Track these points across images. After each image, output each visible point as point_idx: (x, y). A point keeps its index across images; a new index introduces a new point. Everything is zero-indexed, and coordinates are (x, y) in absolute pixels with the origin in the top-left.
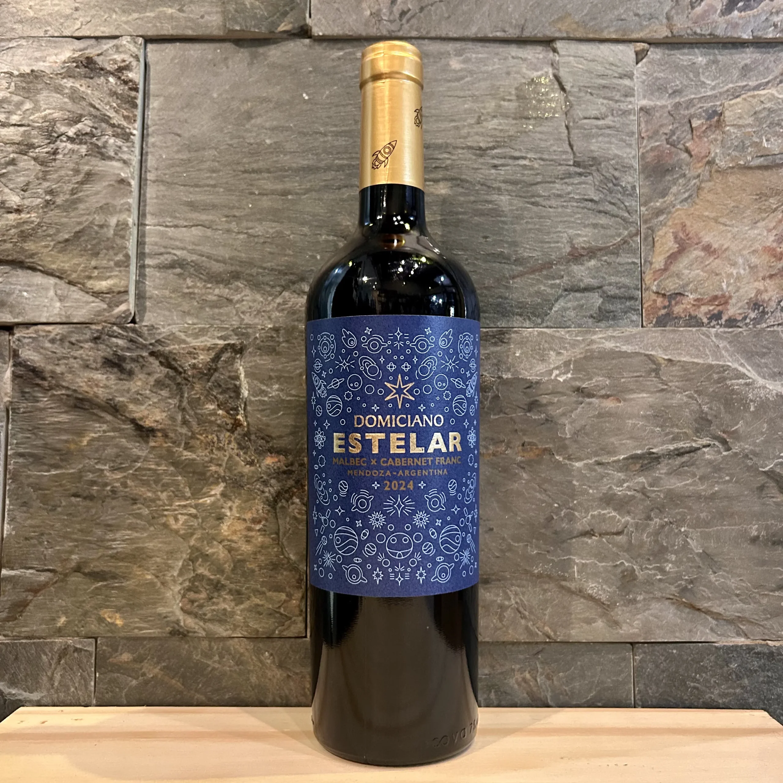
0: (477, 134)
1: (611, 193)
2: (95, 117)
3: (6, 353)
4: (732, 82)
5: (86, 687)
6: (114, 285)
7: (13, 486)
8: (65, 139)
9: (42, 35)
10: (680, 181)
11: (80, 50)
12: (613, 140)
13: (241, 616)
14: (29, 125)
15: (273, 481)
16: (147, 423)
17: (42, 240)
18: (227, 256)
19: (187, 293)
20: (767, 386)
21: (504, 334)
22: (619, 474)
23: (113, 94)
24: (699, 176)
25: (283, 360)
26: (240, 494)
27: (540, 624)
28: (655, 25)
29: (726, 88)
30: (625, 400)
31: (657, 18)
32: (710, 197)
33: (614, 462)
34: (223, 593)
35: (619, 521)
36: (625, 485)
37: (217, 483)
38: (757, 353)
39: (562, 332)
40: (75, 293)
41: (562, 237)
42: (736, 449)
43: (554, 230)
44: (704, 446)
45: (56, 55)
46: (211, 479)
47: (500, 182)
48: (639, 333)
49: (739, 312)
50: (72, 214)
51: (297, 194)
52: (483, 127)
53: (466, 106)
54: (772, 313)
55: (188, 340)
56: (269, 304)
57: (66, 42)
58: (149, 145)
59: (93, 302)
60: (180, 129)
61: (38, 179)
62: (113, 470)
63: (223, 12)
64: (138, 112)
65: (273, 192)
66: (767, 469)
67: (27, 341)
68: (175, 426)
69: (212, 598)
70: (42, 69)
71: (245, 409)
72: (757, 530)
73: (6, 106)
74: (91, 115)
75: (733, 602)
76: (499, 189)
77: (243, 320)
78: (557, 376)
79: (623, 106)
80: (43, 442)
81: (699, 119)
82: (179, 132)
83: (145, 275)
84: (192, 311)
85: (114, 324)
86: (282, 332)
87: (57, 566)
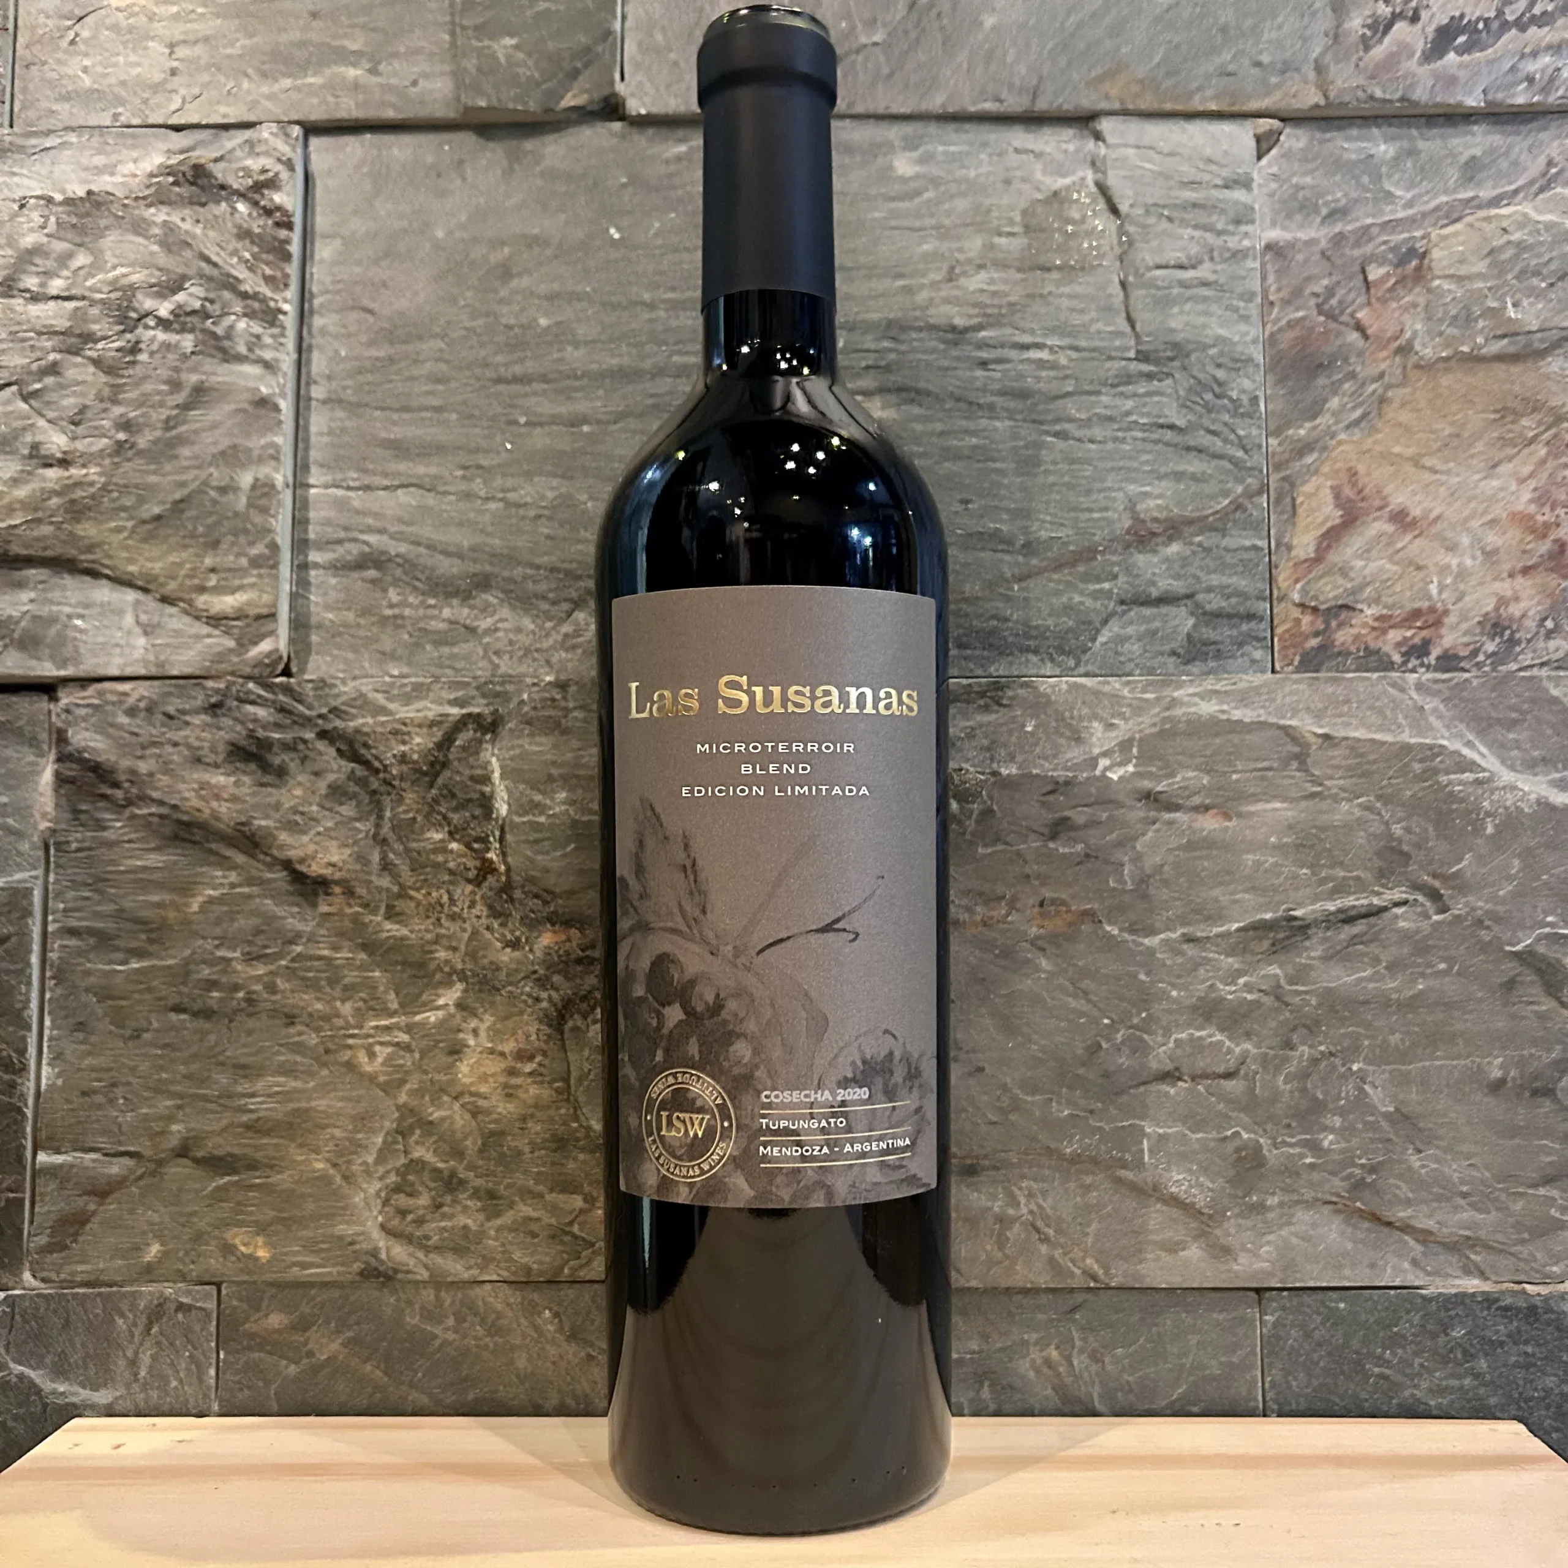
0: (947, 301)
1: (1209, 411)
2: (210, 279)
3: (44, 736)
4: (1446, 192)
5: (201, 1380)
6: (249, 603)
7: (59, 991)
8: (152, 323)
9: (108, 123)
10: (1346, 386)
11: (182, 152)
12: (1214, 308)
13: (496, 1239)
14: (83, 298)
15: (556, 979)
16: (314, 867)
17: (111, 519)
18: (465, 543)
19: (388, 618)
20: (1520, 785)
21: (1002, 688)
22: (1230, 960)
23: (244, 234)
24: (1381, 376)
25: (575, 743)
26: (492, 1003)
27: (1077, 1253)
28: (1293, 84)
29: (1433, 204)
30: (1240, 815)
31: (1297, 70)
32: (1404, 417)
33: (1219, 936)
34: (462, 1196)
35: (1230, 1051)
36: (1241, 981)
37: (450, 984)
38: (1499, 721)
39: (1115, 683)
40: (175, 620)
41: (1114, 500)
42: (1458, 908)
43: (1098, 485)
44: (1397, 904)
45: (135, 161)
46: (438, 976)
47: (993, 393)
48: (1265, 684)
49: (1465, 639)
50: (168, 468)
51: (599, 422)
52: (958, 287)
53: (925, 247)
54: (1529, 641)
55: (392, 706)
56: (547, 635)
57: (155, 136)
58: (315, 330)
59: (209, 636)
60: (374, 300)
61: (102, 401)
62: (250, 958)
63: (453, 73)
64: (293, 269)
65: (555, 420)
66: (1519, 948)
67: (82, 712)
68: (369, 873)
69: (440, 1206)
70: (110, 189)
71: (501, 840)
72: (1501, 1067)
73: (37, 260)
74: (201, 276)
75: (1457, 1209)
76: (991, 407)
77: (497, 666)
78: (1106, 769)
79: (1233, 242)
80: (114, 907)
81: (1381, 265)
82: (372, 306)
83: (309, 583)
84: (399, 652)
85: (249, 678)
86: (573, 689)
87: (144, 1146)
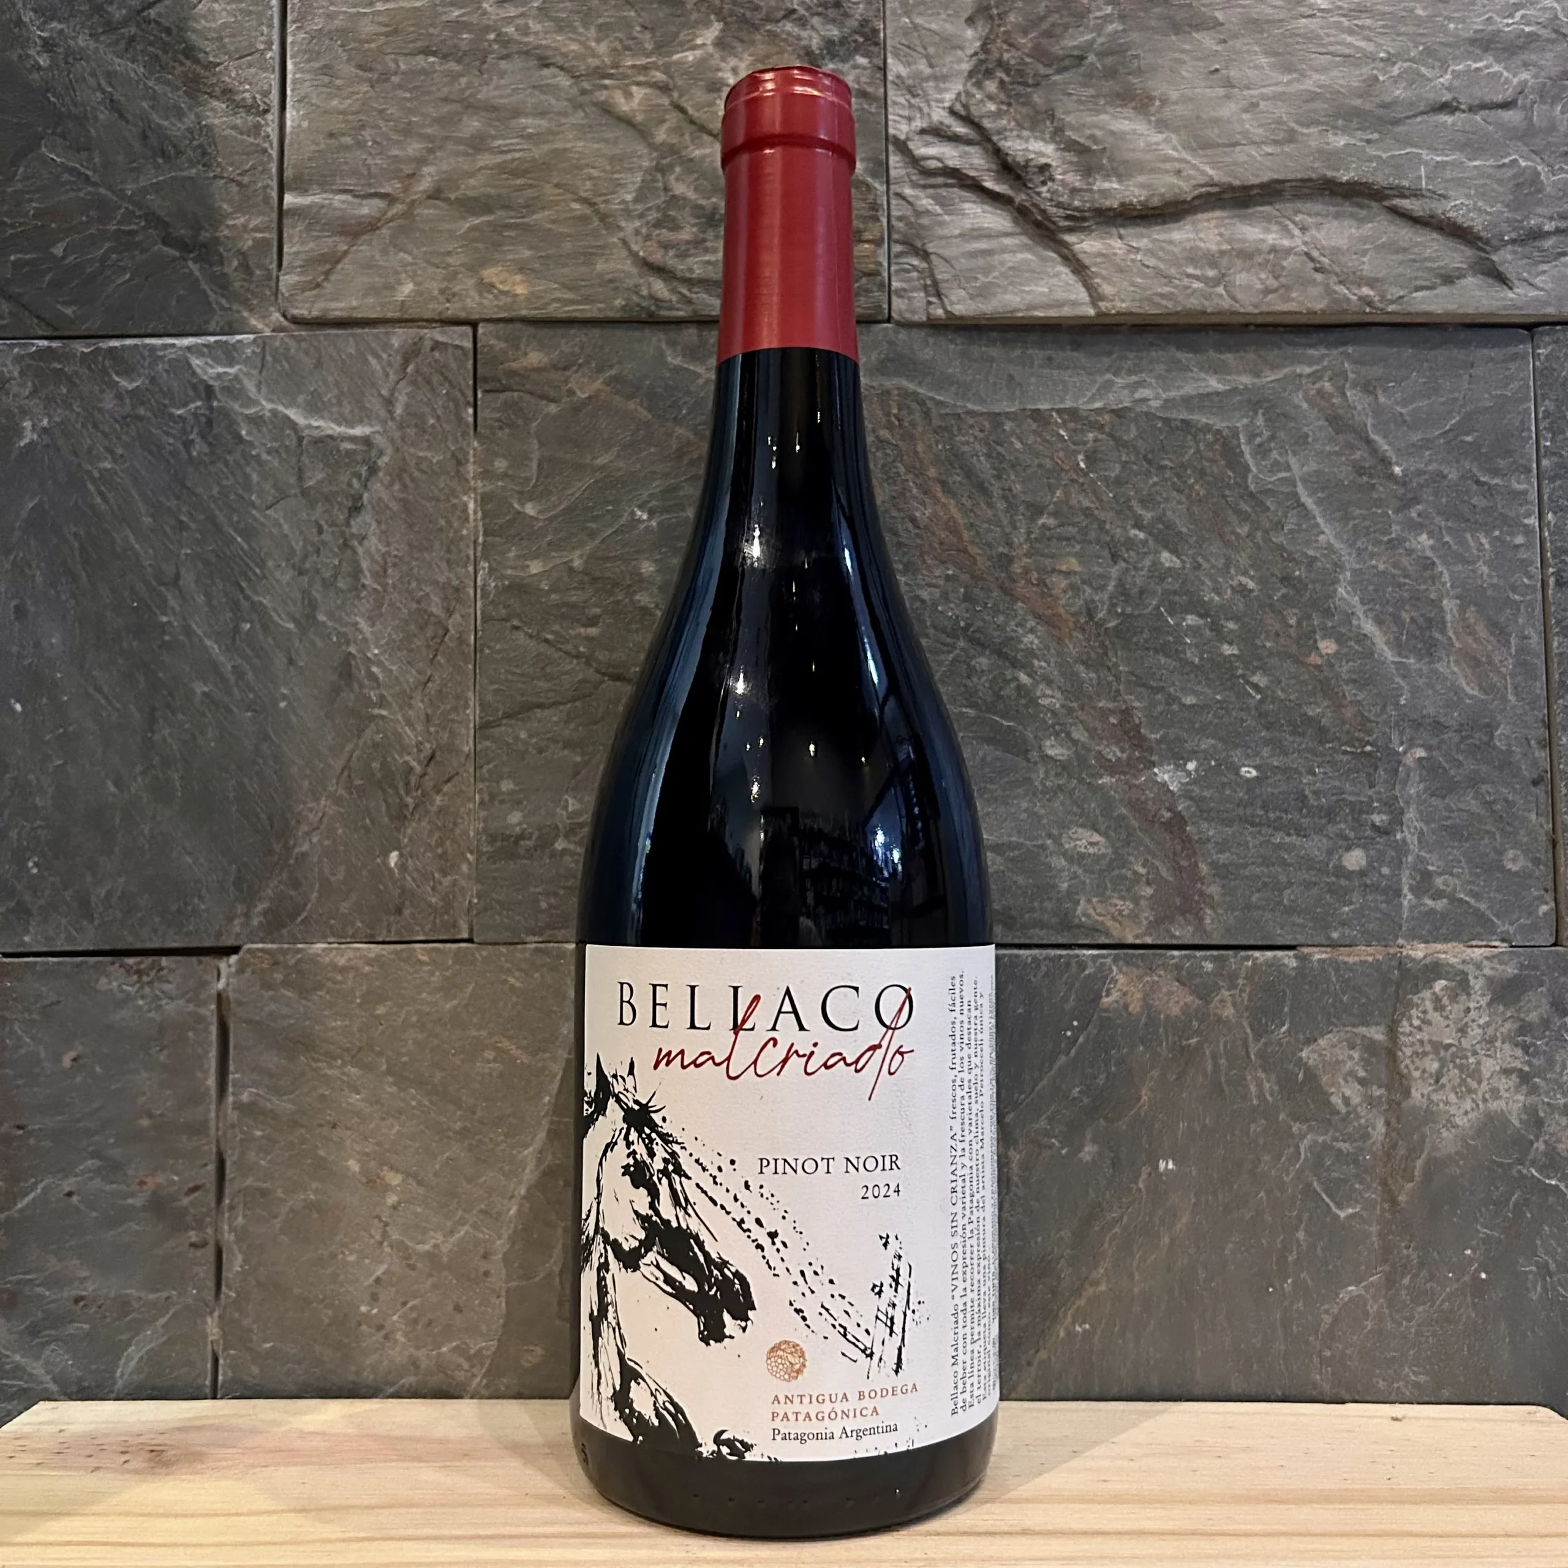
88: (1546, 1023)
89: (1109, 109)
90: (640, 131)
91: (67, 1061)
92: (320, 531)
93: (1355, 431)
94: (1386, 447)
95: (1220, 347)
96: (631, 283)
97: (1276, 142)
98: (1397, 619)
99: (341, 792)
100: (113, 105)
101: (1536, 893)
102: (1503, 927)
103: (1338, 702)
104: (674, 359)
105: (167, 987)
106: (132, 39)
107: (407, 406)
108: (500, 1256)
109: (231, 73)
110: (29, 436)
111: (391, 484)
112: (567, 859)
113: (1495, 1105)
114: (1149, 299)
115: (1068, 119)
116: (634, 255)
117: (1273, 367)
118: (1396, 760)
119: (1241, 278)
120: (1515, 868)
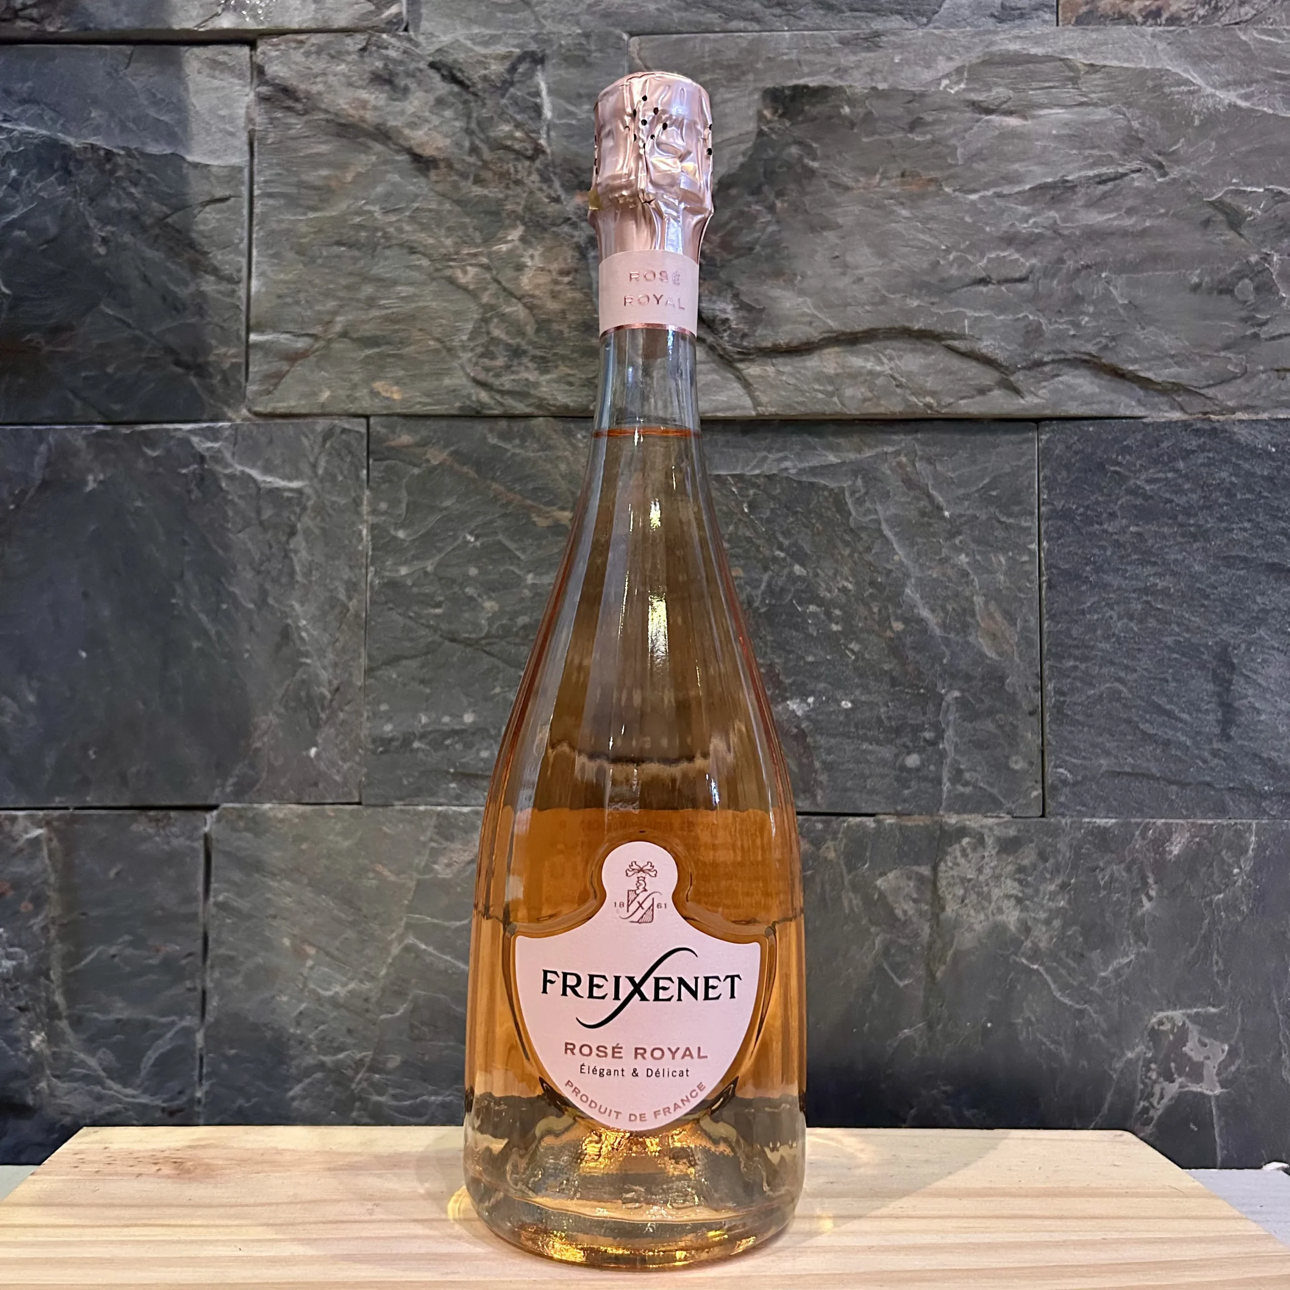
3: (248, 73)
7: (262, 233)
13: (546, 387)
15: (584, 224)
16: (426, 151)
20: (1218, 95)
21: (879, 36)
22: (1025, 208)
26: (543, 239)
27: (920, 392)
30: (1033, 117)
33: (1018, 193)
34: (525, 360)
35: (1023, 265)
36: (1032, 221)
37: (514, 227)
38: (1206, 57)
39: (954, 32)
42: (1174, 173)
44: (1134, 172)
46: (507, 222)
48: (1052, 32)
49: (1184, 7)
54: (1228, 8)
55: (476, 48)
62: (386, 211)
66: (1214, 199)
67: (273, 54)
68: (462, 154)
69: (511, 366)
71: (548, 134)
72: (1199, 276)
75: (1167, 366)
78: (946, 86)
80: (296, 179)
84: (479, 18)
85: (382, 32)
86: (594, 38)
87: (317, 330)
88: (1034, 866)
89: (769, 282)
90: (473, 295)
91: (112, 873)
92: (271, 547)
93: (920, 488)
94: (940, 499)
95: (836, 434)
96: (465, 392)
97: (873, 304)
98: (943, 608)
99: (282, 710)
100: (145, 278)
101: (1029, 784)
102: (1009, 805)
103: (903, 661)
104: (493, 440)
105: (174, 830)
106: (157, 236)
107: (326, 469)
108: (374, 1000)
109: (218, 257)
110: (91, 485)
111: (314, 518)
112: (420, 755)
113: (999, 918)
114: (789, 406)
115: (743, 288)
116: (468, 375)
117: (870, 447)
118: (942, 697)
119: (849, 392)
120: (1017, 767)
